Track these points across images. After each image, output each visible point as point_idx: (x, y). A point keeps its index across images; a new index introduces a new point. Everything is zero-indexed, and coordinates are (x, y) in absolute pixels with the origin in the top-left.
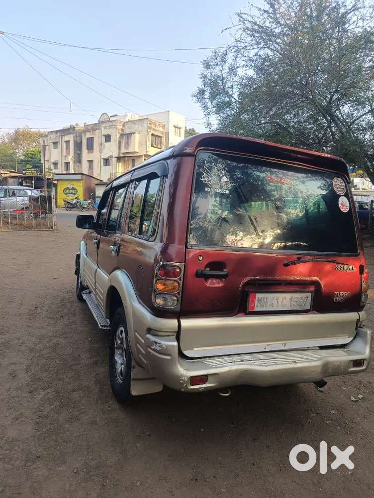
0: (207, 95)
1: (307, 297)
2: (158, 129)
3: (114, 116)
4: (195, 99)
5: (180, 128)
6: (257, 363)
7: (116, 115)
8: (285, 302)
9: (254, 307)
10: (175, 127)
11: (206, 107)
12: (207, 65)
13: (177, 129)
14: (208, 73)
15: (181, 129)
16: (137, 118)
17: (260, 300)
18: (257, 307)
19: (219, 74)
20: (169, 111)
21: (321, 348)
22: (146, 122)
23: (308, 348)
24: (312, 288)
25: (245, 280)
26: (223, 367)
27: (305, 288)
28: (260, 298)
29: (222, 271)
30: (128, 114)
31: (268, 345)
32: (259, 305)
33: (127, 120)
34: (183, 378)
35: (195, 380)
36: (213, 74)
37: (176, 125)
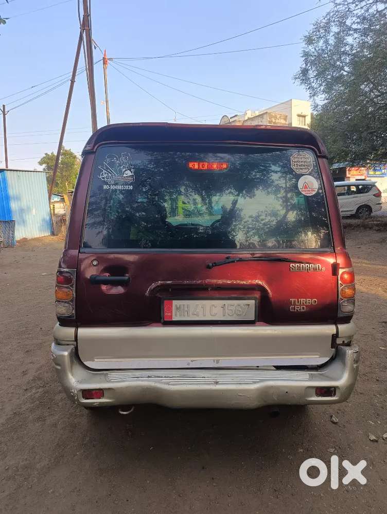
0: (312, 74)
1: (249, 305)
2: (279, 121)
3: (234, 117)
4: (298, 82)
5: (304, 116)
6: (164, 380)
7: (236, 116)
8: (215, 311)
9: (171, 317)
10: (299, 116)
11: (311, 88)
12: (309, 40)
13: (301, 118)
14: (311, 48)
15: (306, 117)
16: (257, 113)
17: (177, 309)
18: (176, 315)
19: (324, 48)
20: (291, 100)
21: (278, 368)
22: (265, 116)
23: (258, 367)
24: (257, 295)
25: (153, 285)
26: (124, 381)
27: (245, 294)
28: (178, 306)
29: (124, 276)
30: (247, 112)
31: (192, 361)
32: (178, 313)
33: (246, 118)
34: (73, 391)
35: (87, 393)
36: (317, 49)
37: (300, 113)
